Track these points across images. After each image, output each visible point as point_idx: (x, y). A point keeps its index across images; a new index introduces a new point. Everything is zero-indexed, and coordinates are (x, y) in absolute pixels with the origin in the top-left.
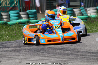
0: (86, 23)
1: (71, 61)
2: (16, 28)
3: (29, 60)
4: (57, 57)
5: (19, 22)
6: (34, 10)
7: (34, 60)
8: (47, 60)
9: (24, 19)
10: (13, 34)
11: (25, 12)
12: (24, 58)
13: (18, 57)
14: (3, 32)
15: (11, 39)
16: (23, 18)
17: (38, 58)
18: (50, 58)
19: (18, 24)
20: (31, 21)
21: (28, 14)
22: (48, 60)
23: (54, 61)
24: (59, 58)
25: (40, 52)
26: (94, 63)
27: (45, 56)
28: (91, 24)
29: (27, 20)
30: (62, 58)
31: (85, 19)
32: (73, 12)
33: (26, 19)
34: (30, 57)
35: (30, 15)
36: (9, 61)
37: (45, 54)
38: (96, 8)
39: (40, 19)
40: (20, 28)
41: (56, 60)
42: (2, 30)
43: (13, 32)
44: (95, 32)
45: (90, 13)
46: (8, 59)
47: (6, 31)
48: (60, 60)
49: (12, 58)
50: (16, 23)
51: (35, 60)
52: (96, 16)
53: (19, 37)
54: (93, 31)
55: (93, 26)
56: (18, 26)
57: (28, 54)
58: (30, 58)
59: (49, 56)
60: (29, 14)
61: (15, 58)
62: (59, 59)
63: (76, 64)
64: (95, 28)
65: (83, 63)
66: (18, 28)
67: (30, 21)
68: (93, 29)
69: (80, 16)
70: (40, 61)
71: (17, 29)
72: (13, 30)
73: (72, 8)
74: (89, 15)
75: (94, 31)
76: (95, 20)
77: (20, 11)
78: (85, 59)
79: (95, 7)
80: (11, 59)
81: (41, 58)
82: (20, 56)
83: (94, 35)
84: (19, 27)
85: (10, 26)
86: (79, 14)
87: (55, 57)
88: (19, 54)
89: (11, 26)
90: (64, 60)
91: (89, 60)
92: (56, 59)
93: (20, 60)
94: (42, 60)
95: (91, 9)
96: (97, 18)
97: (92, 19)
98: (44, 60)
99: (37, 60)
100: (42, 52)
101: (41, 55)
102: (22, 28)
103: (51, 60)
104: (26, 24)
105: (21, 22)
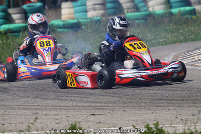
0: (144, 26)
1: (112, 106)
2: (1, 42)
4: (84, 99)
5: (6, 30)
6: (39, 4)
9: (18, 23)
11: (19, 8)
12: (16, 104)
13: (3, 103)
16: (16, 21)
17: (45, 102)
19: (4, 34)
21: (25, 13)
23: (78, 108)
25: (48, 90)
26: (160, 110)
27: (59, 99)
28: (155, 29)
30: (94, 102)
31: (143, 19)
32: (117, 6)
33: (22, 23)
35: (29, 15)
37: (59, 94)
39: (50, 22)
40: (9, 41)
41: (83, 106)
44: (164, 45)
45: (154, 6)
48: (90, 106)
50: (1, 33)
52: (166, 10)
54: (159, 42)
55: (158, 33)
56: (4, 38)
57: (23, 97)
58: (29, 104)
59: (68, 98)
60: (27, 11)
62: (88, 104)
63: (124, 112)
64: (164, 37)
65: (139, 110)
66: (4, 41)
68: (159, 38)
69: (132, 12)
71: (3, 43)
74: (151, 9)
75: (161, 43)
76: (163, 19)
77: (9, 7)
78: (142, 102)
81: (51, 102)
82: (7, 100)
83: (160, 52)
86: (130, 8)
87: (80, 101)
88: (6, 97)
90: (100, 106)
91: (150, 104)
92: (82, 104)
93: (7, 109)
94: (53, 107)
96: (167, 15)
97: (156, 19)
98: (58, 108)
99: (43, 107)
100: (53, 91)
101: (51, 97)
102: (13, 41)
103: (73, 106)
104: (21, 33)
105: (11, 30)
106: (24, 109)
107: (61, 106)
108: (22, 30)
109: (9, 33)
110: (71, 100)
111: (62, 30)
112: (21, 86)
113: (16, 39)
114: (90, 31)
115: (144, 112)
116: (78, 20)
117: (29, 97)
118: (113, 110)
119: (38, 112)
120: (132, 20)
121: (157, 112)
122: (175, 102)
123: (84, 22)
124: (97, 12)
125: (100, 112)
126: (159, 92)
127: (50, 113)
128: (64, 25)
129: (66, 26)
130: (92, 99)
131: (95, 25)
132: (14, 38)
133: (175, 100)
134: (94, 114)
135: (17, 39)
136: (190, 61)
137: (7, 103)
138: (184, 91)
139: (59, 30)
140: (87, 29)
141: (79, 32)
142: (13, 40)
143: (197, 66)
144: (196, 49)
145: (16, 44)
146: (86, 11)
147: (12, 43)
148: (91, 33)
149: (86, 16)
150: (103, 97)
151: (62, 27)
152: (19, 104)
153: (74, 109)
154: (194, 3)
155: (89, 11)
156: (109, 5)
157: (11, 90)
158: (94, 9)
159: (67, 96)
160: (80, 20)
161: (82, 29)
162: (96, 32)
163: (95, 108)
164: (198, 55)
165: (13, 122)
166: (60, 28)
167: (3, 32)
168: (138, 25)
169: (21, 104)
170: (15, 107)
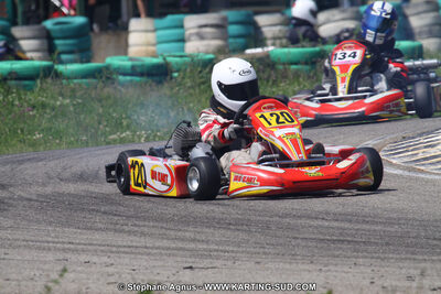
0: (309, 77)
1: (233, 252)
3: (44, 249)
4: (172, 233)
5: (5, 73)
6: (80, 20)
7: (64, 250)
8: (126, 250)
9: (32, 59)
11: (36, 27)
12: (22, 238)
17: (85, 237)
18: (142, 239)
20: (60, 68)
21: (48, 37)
22: (129, 247)
23: (155, 251)
24: (183, 240)
25: (93, 210)
26: (336, 265)
27: (115, 231)
29: (45, 63)
30: (194, 240)
31: (306, 63)
32: (252, 31)
33: (40, 59)
34: (48, 235)
35: (57, 42)
37: (116, 218)
38: (358, 12)
39: (103, 60)
40: (10, 98)
41: (168, 249)
48: (181, 249)
51: (69, 249)
56: (1, 90)
57: (38, 222)
58: (50, 239)
59: (136, 229)
60: (53, 34)
62: (180, 245)
63: (258, 266)
65: (290, 263)
66: (1, 98)
67: (56, 67)
69: (283, 46)
70: (96, 251)
73: (250, 10)
77: (15, 24)
78: (298, 245)
79: (355, 9)
81: (98, 237)
82: (2, 228)
83: (342, 136)
84: (5, 97)
86: (280, 38)
87: (162, 237)
90: (205, 250)
91: (316, 251)
92: (165, 243)
93: (2, 246)
94: (102, 248)
95: (334, 15)
98: (114, 249)
99: (80, 247)
100: (105, 213)
101: (100, 225)
102: (20, 99)
103: (146, 247)
104: (38, 81)
105: (15, 73)
106: (39, 248)
107: (120, 246)
108: (41, 75)
109: (11, 79)
110: (143, 234)
111: (128, 78)
112: (34, 197)
113: (25, 95)
114: (189, 84)
115: (302, 267)
116: (164, 59)
117: (50, 223)
118: (235, 260)
119: (68, 256)
120: (284, 64)
121: (331, 267)
122: (370, 248)
123: (177, 63)
124: (205, 42)
125: (206, 262)
126: (336, 224)
127: (95, 259)
128: (133, 67)
129: (139, 70)
130: (187, 234)
131: (200, 72)
132: (22, 92)
133: (370, 243)
134: (191, 268)
135: (29, 93)
136: (406, 160)
137: (3, 234)
138: (391, 224)
139: (121, 78)
140: (183, 78)
141: (166, 85)
142: (19, 95)
143: (422, 172)
144: (421, 135)
145: (25, 105)
146: (182, 40)
147: (17, 103)
148: (192, 87)
149: (183, 49)
150: (212, 230)
151: (129, 71)
152: (28, 238)
153: (149, 254)
154: (420, 33)
155: (189, 40)
156: (233, 29)
157: (11, 205)
158: (201, 37)
159: (135, 225)
160: (169, 59)
161: (171, 78)
162: (202, 87)
163: (194, 253)
164: (426, 147)
165: (13, 276)
166: (125, 74)
168: (297, 75)
169: (33, 238)
170: (19, 243)
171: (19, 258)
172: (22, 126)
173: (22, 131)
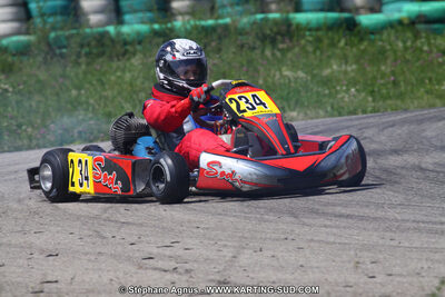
2: (400, 44)
5: (413, 16)
10: (383, 75)
12: (412, 218)
13: (380, 213)
14: (335, 67)
15: (368, 101)
19: (408, 25)
34: (443, 214)
36: (332, 239)
40: (418, 43)
42: (329, 57)
43: (383, 68)
46: (328, 223)
47: (346, 63)
49: (348, 216)
50: (400, 22)
53: (412, 92)
56: (409, 34)
57: (432, 197)
61: (362, 218)
66: (409, 44)
71: (406, 49)
72: (381, 55)
80: (343, 222)
82: (392, 206)
84: (413, 42)
85: (372, 37)
89: (372, 33)
93: (388, 229)
102: (429, 44)
105: (425, 16)
106: (430, 232)
109: (420, 22)
112: (431, 167)
113: (435, 39)
132: (432, 36)
135: (439, 37)
137: (391, 214)
142: (428, 39)
145: (435, 50)
147: (426, 48)
152: (419, 218)
157: (404, 177)
165: (397, 270)
167: (406, 22)
169: (425, 218)
170: (408, 224)
171: (407, 244)
172: (430, 74)
173: (430, 80)
